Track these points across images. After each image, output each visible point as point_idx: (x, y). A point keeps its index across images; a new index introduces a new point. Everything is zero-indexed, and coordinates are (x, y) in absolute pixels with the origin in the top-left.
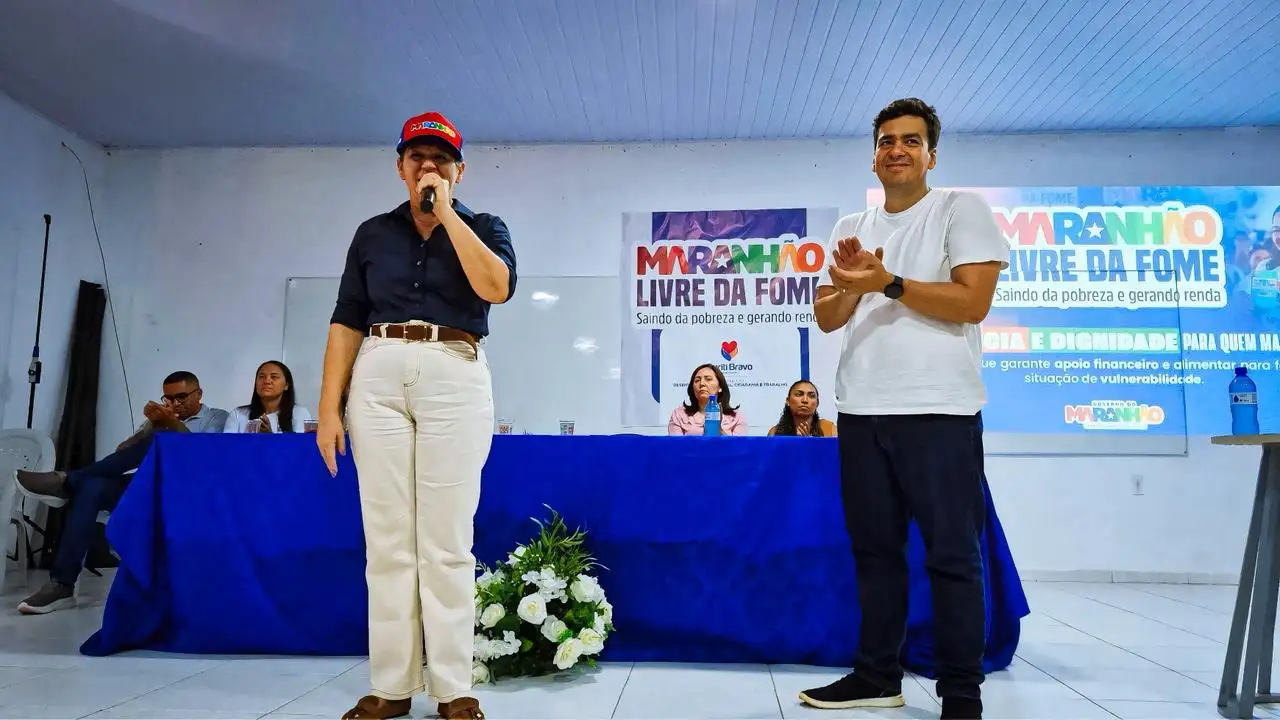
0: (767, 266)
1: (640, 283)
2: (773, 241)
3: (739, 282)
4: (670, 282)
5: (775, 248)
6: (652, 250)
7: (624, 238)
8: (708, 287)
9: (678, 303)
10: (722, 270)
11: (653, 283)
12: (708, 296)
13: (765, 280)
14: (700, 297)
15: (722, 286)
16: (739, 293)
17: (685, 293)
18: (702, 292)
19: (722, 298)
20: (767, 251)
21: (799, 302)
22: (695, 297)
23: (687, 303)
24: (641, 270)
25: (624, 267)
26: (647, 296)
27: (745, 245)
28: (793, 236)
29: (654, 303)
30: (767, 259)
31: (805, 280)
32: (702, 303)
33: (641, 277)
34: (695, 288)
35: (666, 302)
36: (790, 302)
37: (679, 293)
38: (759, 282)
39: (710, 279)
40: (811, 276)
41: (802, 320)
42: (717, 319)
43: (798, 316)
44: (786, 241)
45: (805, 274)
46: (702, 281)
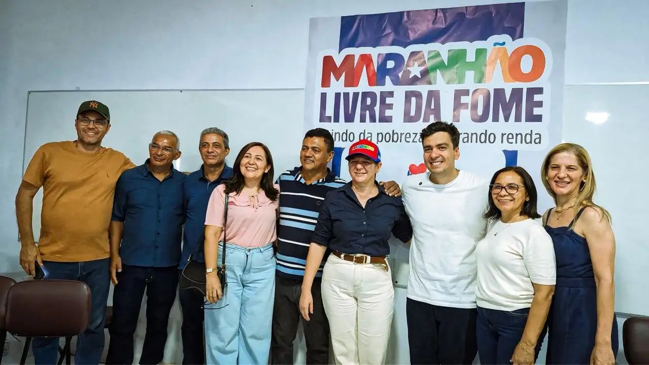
0: (470, 75)
1: (324, 96)
2: (479, 44)
3: (434, 95)
4: (356, 95)
5: (480, 52)
6: (338, 60)
7: (311, 48)
8: (398, 101)
9: (363, 120)
10: (415, 80)
11: (338, 96)
12: (397, 112)
13: (466, 93)
14: (388, 113)
15: (413, 100)
16: (433, 107)
17: (371, 108)
18: (390, 106)
19: (413, 113)
20: (471, 57)
21: (507, 119)
22: (382, 112)
23: (373, 119)
24: (325, 82)
25: (309, 79)
26: (330, 112)
27: (445, 50)
28: (506, 38)
30: (471, 66)
31: (517, 93)
32: (388, 120)
33: (325, 90)
34: (383, 101)
35: (349, 118)
36: (496, 119)
37: (364, 107)
38: (459, 94)
39: (400, 92)
40: (525, 86)
41: (510, 141)
42: (406, 138)
43: (505, 137)
44: (495, 44)
45: (518, 85)
46: (391, 94)
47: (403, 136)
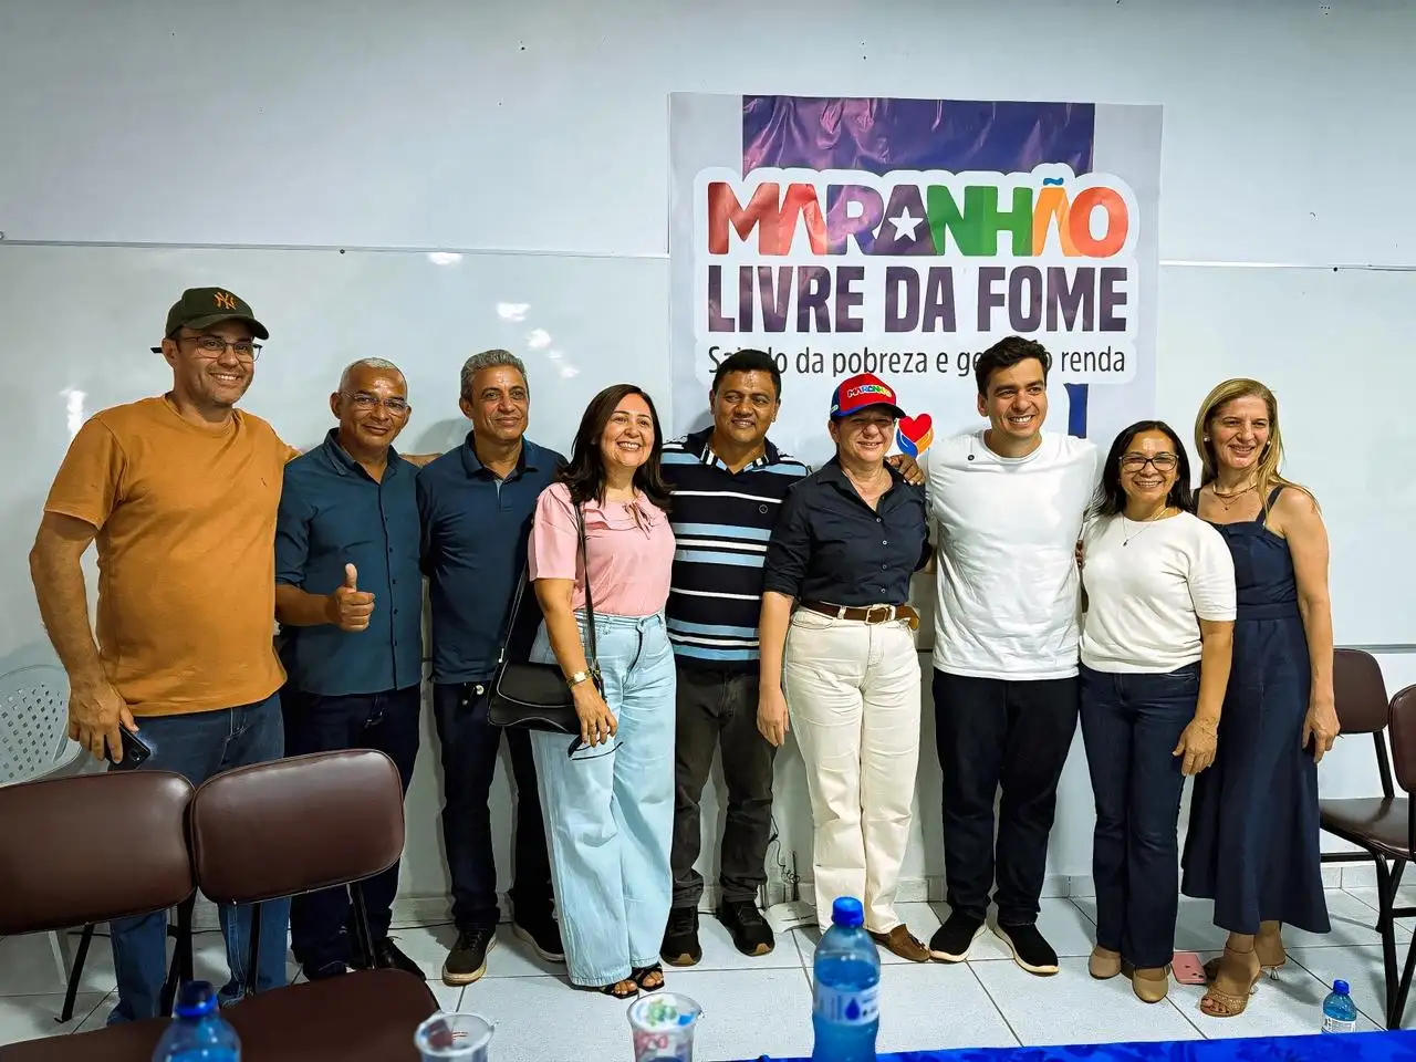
0: (1005, 238)
1: (715, 273)
2: (1019, 179)
3: (942, 276)
4: (785, 272)
5: (1023, 196)
6: (744, 191)
7: (676, 163)
8: (872, 287)
9: (803, 326)
10: (903, 247)
11: (745, 271)
12: (871, 310)
13: (998, 273)
14: (854, 312)
15: (903, 286)
16: (939, 301)
17: (819, 301)
18: (858, 299)
19: (902, 313)
20: (1005, 205)
21: (1070, 326)
22: (842, 309)
23: (823, 326)
24: (719, 245)
25: (675, 239)
26: (730, 308)
27: (958, 184)
28: (1062, 170)
29: (746, 325)
30: (1004, 221)
31: (1085, 275)
32: (856, 326)
33: (717, 260)
34: (843, 289)
35: (774, 324)
36: (1052, 326)
37: (806, 301)
38: (988, 275)
39: (877, 267)
40: (1098, 264)
41: (1076, 366)
42: (891, 363)
43: (1068, 358)
44: (1046, 181)
45: (1086, 262)
46: (859, 273)
47: (886, 360)
